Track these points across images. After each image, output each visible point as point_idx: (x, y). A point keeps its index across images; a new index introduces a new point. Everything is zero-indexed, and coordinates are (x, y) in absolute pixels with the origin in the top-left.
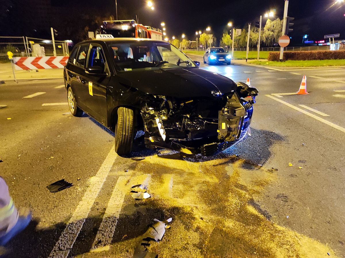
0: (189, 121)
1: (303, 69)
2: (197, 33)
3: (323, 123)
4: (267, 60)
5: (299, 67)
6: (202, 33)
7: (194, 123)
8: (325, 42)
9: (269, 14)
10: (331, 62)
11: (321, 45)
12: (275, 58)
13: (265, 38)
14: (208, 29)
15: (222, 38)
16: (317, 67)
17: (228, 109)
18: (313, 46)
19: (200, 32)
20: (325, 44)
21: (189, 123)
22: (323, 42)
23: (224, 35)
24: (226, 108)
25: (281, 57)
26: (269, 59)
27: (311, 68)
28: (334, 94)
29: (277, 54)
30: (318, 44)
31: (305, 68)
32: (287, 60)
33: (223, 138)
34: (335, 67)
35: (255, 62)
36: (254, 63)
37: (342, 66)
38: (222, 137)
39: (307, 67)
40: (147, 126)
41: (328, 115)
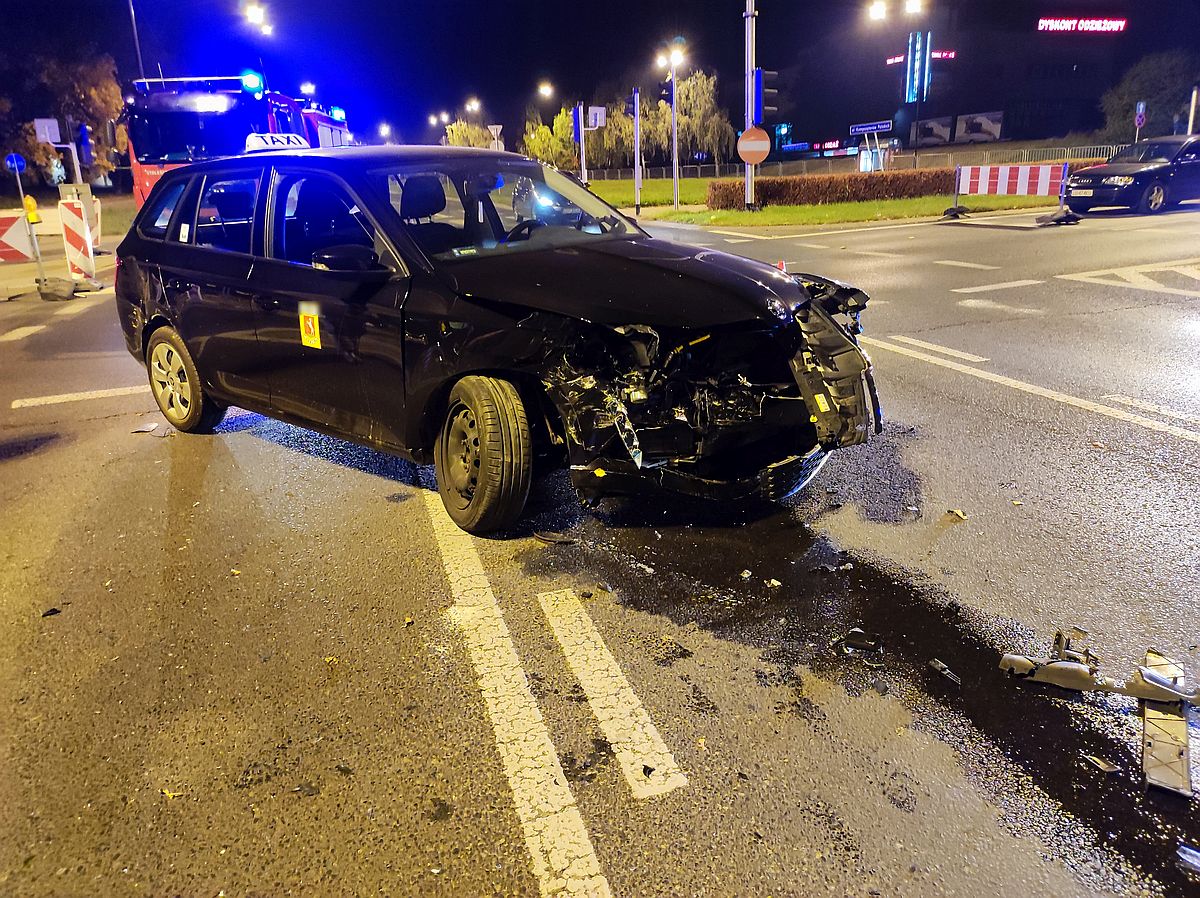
0: (715, 400)
1: (822, 231)
2: (433, 121)
3: (987, 381)
4: (704, 207)
5: (811, 227)
6: (453, 120)
7: (731, 402)
8: (841, 147)
9: (668, 59)
10: (891, 205)
11: (831, 154)
12: (729, 200)
13: (664, 135)
14: (473, 106)
15: (525, 137)
16: (863, 224)
17: (812, 353)
18: (810, 158)
19: (445, 117)
20: (841, 152)
21: (716, 403)
22: (836, 145)
23: (528, 126)
24: (808, 350)
25: (750, 198)
26: (712, 203)
27: (844, 229)
28: (960, 300)
29: (734, 186)
30: (822, 151)
31: (828, 226)
32: (765, 204)
33: (833, 436)
34: (908, 220)
35: (671, 214)
36: (666, 217)
37: (925, 219)
38: (829, 436)
39: (833, 226)
40: (577, 428)
41: (985, 360)
